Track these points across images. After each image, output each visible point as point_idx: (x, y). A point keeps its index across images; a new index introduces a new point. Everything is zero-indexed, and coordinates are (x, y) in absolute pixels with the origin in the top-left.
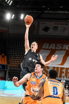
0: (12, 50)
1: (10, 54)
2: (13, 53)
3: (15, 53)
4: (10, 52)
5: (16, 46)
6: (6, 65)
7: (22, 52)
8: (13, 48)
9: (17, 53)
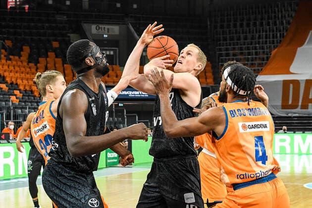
0: (225, 42)
1: (221, 55)
2: (227, 49)
3: (234, 49)
4: (220, 50)
5: (236, 31)
6: (212, 87)
7: (255, 44)
8: (228, 37)
9: (241, 49)
